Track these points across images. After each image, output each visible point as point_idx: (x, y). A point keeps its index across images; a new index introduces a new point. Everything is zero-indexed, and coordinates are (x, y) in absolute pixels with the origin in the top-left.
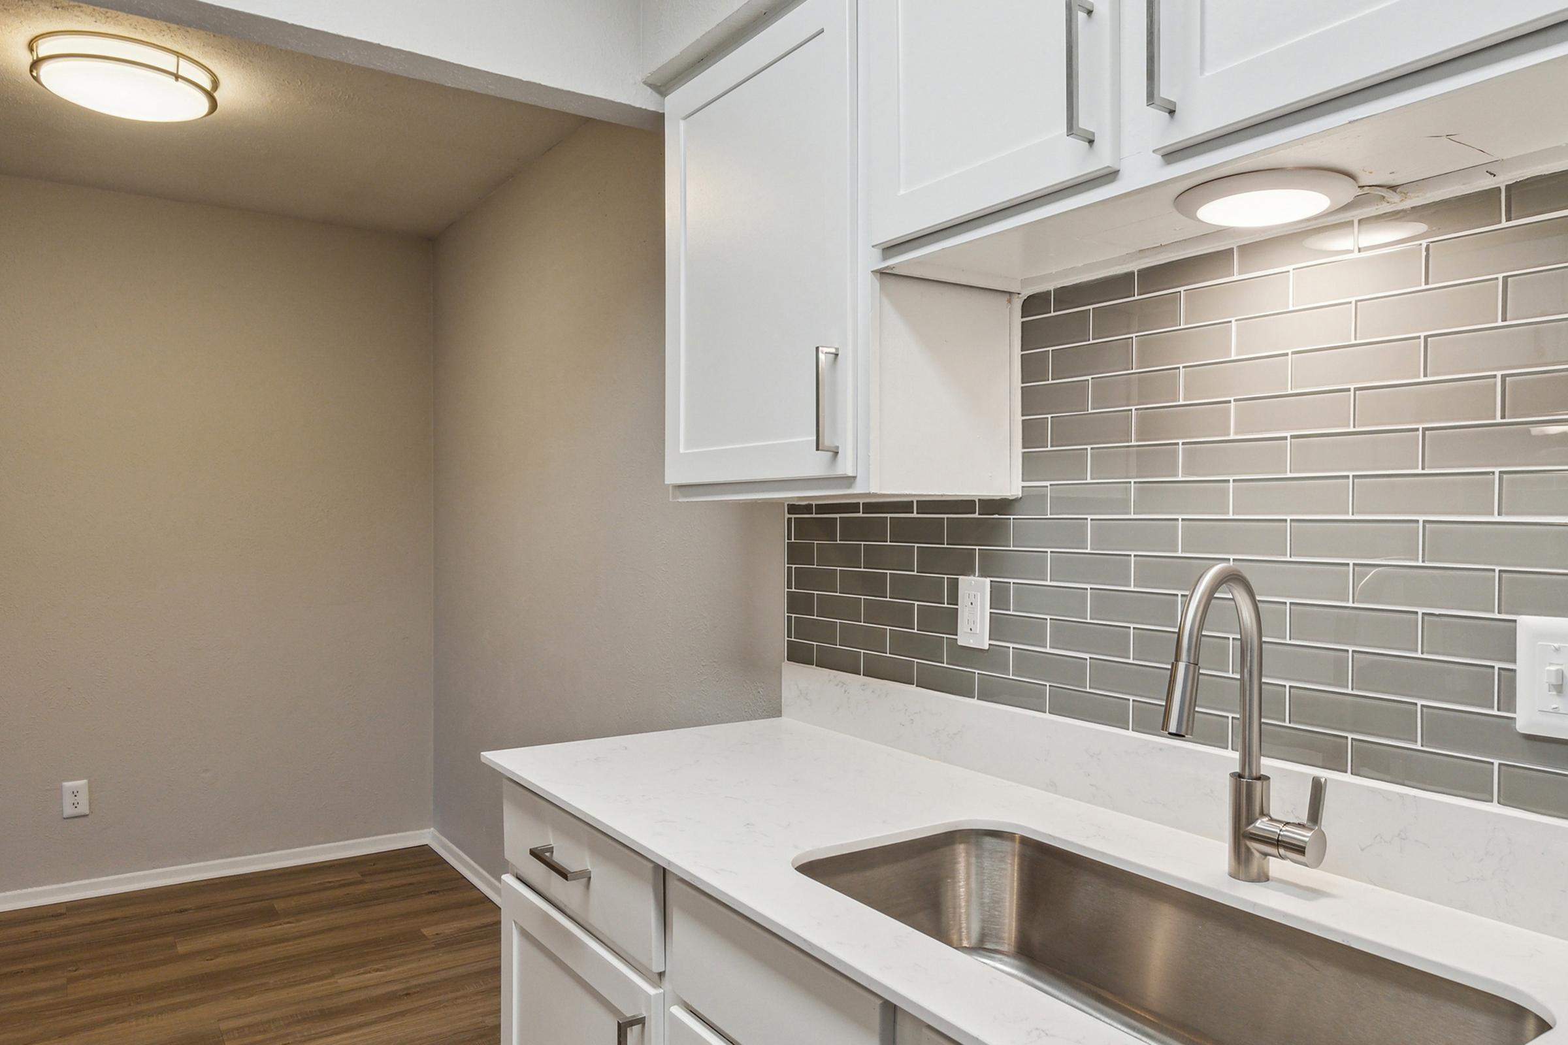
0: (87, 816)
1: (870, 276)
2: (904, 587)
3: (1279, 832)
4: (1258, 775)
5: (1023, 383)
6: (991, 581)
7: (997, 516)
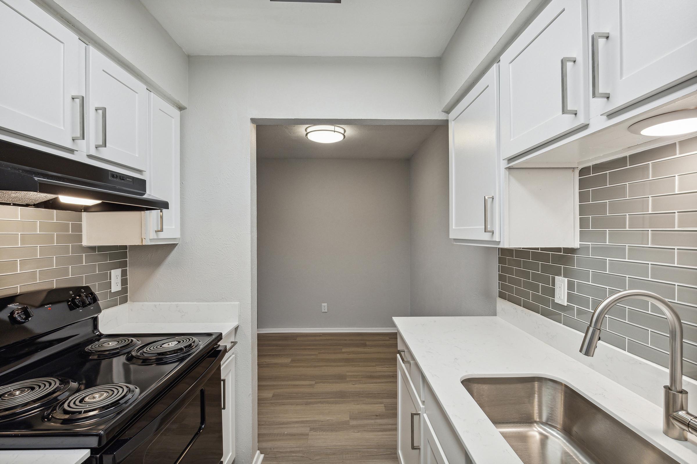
0: (327, 312)
1: (504, 169)
2: (536, 277)
3: (690, 420)
4: (680, 390)
5: (580, 203)
6: (568, 280)
7: (570, 255)
